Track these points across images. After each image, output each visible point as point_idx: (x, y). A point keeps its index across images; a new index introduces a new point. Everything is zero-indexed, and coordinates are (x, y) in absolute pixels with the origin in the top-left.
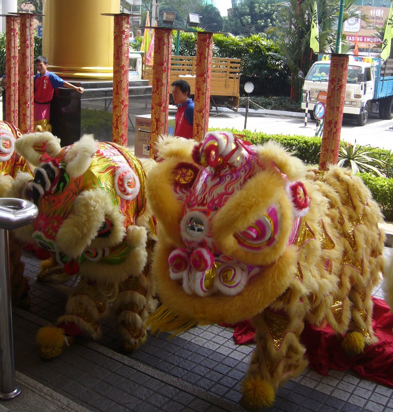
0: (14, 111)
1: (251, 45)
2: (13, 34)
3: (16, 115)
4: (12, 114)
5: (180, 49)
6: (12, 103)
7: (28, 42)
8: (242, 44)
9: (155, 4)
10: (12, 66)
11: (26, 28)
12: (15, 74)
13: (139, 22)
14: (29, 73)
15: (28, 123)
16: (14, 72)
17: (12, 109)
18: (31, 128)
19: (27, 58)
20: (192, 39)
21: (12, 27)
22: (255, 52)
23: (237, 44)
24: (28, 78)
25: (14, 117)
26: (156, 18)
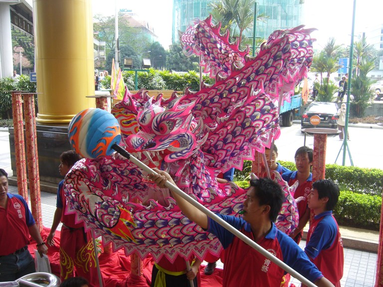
0: (22, 161)
1: (189, 78)
2: (17, 105)
3: (24, 164)
4: (22, 164)
5: (138, 84)
6: (21, 156)
7: (31, 114)
8: (183, 78)
9: (117, 51)
10: (19, 128)
11: (29, 104)
12: (21, 134)
13: (104, 58)
14: (33, 137)
15: (35, 173)
16: (20, 133)
17: (21, 160)
18: (37, 176)
19: (31, 126)
20: (146, 76)
21: (17, 100)
22: (192, 83)
23: (179, 79)
24: (32, 140)
25: (23, 166)
26: (119, 61)
